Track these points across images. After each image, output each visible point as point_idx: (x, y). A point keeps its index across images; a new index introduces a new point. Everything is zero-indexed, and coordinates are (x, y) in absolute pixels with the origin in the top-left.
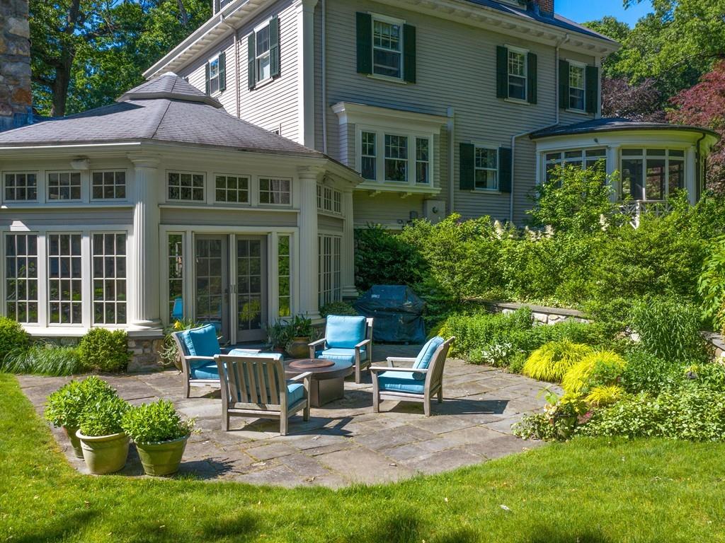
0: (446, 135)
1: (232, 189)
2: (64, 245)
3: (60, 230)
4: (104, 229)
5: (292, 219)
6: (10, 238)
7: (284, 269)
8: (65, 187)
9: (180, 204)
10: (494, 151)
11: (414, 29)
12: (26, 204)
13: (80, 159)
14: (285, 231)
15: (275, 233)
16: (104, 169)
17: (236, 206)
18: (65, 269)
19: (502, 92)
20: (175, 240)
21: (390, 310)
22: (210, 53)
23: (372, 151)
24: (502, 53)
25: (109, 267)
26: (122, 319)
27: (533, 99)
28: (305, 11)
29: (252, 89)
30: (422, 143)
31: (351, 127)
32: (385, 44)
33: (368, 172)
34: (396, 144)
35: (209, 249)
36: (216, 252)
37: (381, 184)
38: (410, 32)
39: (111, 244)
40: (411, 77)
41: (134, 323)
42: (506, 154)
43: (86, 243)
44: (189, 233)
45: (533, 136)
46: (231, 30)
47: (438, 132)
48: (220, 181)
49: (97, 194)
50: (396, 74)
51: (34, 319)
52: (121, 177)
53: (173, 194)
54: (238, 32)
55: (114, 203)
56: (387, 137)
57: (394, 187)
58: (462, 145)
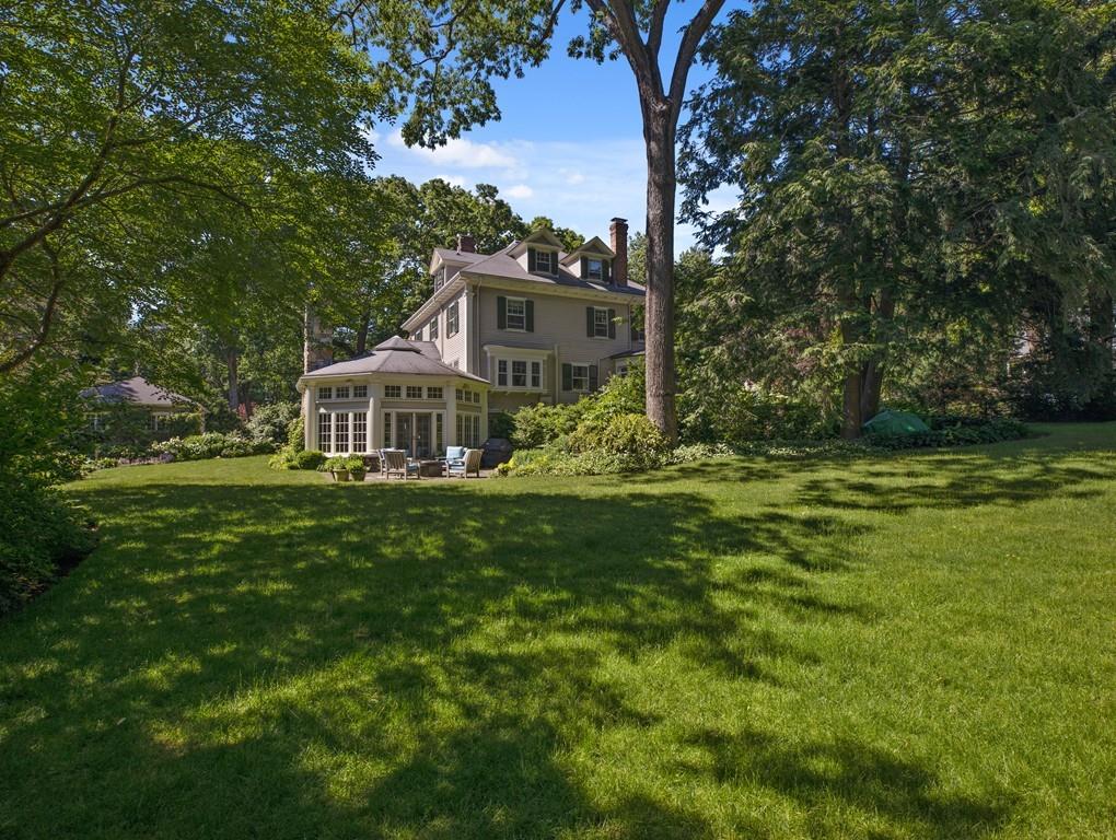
0: (552, 359)
1: (414, 392)
2: (342, 418)
3: (340, 412)
4: (358, 411)
5: (444, 406)
6: (321, 416)
7: (439, 429)
8: (343, 392)
9: (390, 399)
10: (586, 368)
11: (532, 303)
12: (328, 401)
13: (349, 381)
14: (440, 411)
15: (435, 412)
16: (359, 384)
17: (417, 400)
18: (342, 428)
19: (590, 334)
20: (388, 415)
21: (493, 450)
22: (431, 316)
23: (505, 370)
24: (590, 311)
25: (360, 427)
26: (365, 450)
27: (612, 336)
28: (468, 299)
29: (448, 337)
30: (536, 366)
31: (493, 358)
32: (515, 312)
33: (503, 381)
34: (519, 367)
35: (403, 419)
36: (407, 421)
37: (510, 387)
38: (530, 305)
39: (360, 417)
40: (530, 328)
41: (369, 452)
42: (594, 368)
43: (351, 416)
44: (393, 412)
45: (612, 358)
46: (439, 306)
47: (545, 358)
48: (409, 388)
49: (356, 395)
50: (522, 328)
51: (329, 451)
52: (365, 388)
53: (387, 395)
54: (443, 307)
55: (363, 399)
56: (514, 363)
57: (518, 389)
58: (564, 365)
